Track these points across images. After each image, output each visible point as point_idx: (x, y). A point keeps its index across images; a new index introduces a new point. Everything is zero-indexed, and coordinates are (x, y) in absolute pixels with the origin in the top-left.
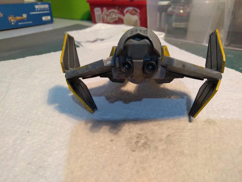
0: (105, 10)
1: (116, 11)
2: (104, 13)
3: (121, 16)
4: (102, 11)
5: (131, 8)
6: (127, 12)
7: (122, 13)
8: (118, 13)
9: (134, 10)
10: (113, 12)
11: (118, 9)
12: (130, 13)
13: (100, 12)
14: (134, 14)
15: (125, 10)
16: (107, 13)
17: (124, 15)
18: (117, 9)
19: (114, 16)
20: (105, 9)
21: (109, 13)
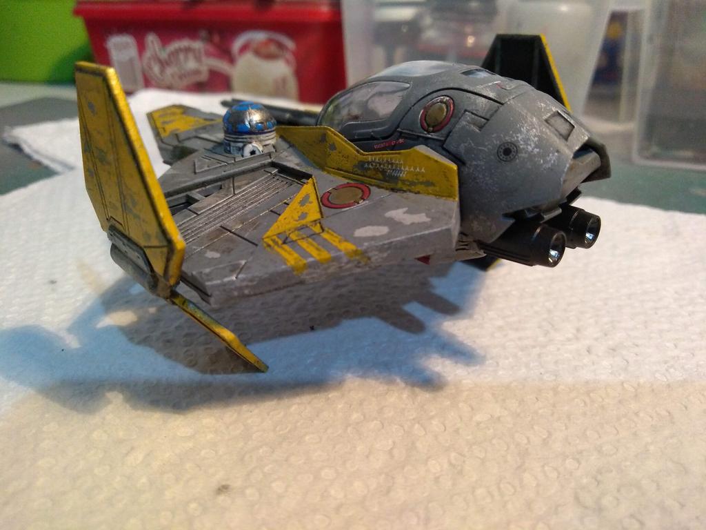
0: (152, 42)
1: (198, 45)
2: (148, 54)
3: (221, 65)
4: (141, 47)
5: (259, 36)
6: (244, 48)
7: (226, 54)
8: (208, 54)
9: (271, 41)
10: (187, 50)
11: (209, 40)
12: (257, 53)
13: (133, 51)
14: (270, 57)
15: (238, 44)
16: (164, 55)
17: (232, 60)
18: (203, 39)
19: (191, 64)
20: (152, 39)
21: (169, 55)
